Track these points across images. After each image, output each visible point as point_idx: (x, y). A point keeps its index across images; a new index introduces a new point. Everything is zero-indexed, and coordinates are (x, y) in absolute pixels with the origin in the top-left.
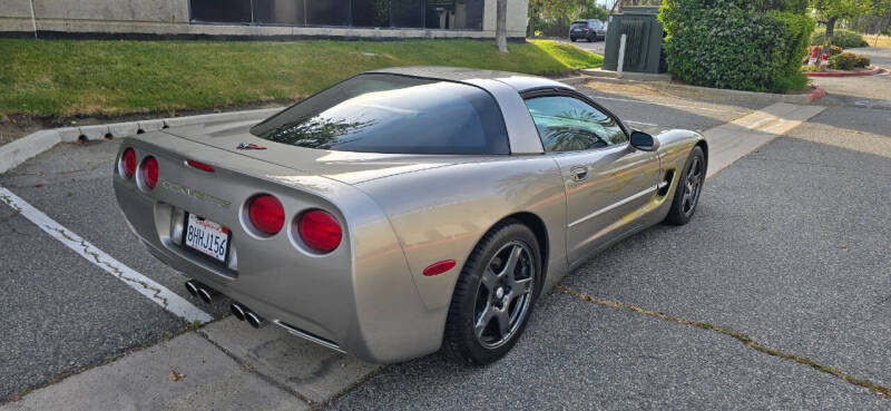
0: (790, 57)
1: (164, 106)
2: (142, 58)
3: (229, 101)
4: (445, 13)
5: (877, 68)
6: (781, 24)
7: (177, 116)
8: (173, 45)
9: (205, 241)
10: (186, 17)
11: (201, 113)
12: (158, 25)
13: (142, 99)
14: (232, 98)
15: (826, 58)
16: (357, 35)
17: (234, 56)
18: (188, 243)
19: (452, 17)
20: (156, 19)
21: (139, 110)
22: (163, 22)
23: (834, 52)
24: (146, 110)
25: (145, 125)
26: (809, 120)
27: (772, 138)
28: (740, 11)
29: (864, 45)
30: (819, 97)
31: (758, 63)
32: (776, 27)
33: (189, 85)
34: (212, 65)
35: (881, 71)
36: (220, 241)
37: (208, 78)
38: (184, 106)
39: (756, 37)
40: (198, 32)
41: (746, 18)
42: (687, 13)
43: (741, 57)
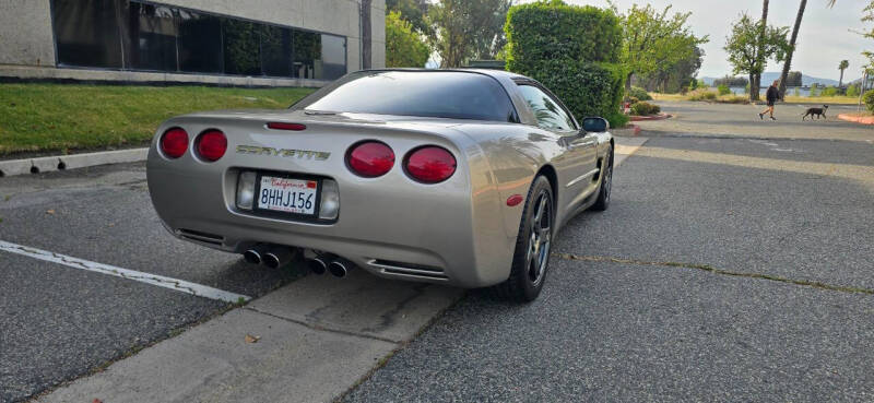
0: (614, 99)
1: (54, 143)
2: (14, 99)
3: (121, 139)
4: (304, 67)
5: (665, 114)
6: (606, 71)
7: (69, 154)
8: (43, 88)
9: (285, 200)
10: (53, 61)
11: (94, 151)
12: (21, 68)
13: (28, 136)
14: (124, 136)
15: (628, 107)
16: (229, 82)
17: (113, 98)
18: (261, 205)
19: (310, 71)
20: (18, 61)
21: (28, 148)
22: (27, 65)
23: (632, 102)
24: (35, 148)
25: (38, 162)
26: (643, 145)
27: (625, 157)
28: (573, 61)
29: (649, 98)
30: (639, 133)
31: (591, 104)
32: (603, 73)
33: (75, 124)
34: (93, 106)
35: (669, 116)
36: (305, 197)
37: (94, 119)
38: (76, 144)
39: (587, 82)
40: (66, 76)
41: (578, 67)
42: (529, 64)
43: (577, 99)
